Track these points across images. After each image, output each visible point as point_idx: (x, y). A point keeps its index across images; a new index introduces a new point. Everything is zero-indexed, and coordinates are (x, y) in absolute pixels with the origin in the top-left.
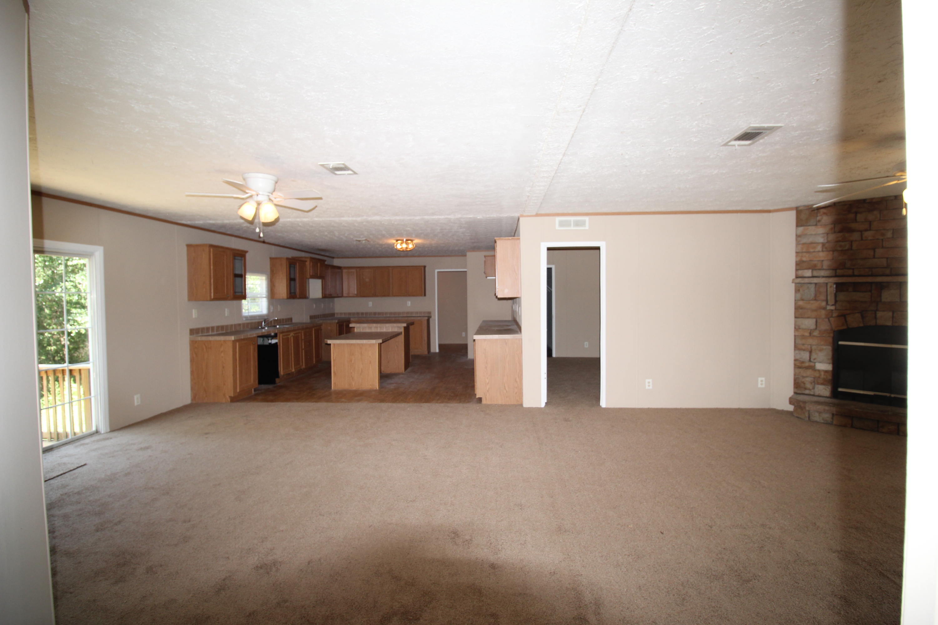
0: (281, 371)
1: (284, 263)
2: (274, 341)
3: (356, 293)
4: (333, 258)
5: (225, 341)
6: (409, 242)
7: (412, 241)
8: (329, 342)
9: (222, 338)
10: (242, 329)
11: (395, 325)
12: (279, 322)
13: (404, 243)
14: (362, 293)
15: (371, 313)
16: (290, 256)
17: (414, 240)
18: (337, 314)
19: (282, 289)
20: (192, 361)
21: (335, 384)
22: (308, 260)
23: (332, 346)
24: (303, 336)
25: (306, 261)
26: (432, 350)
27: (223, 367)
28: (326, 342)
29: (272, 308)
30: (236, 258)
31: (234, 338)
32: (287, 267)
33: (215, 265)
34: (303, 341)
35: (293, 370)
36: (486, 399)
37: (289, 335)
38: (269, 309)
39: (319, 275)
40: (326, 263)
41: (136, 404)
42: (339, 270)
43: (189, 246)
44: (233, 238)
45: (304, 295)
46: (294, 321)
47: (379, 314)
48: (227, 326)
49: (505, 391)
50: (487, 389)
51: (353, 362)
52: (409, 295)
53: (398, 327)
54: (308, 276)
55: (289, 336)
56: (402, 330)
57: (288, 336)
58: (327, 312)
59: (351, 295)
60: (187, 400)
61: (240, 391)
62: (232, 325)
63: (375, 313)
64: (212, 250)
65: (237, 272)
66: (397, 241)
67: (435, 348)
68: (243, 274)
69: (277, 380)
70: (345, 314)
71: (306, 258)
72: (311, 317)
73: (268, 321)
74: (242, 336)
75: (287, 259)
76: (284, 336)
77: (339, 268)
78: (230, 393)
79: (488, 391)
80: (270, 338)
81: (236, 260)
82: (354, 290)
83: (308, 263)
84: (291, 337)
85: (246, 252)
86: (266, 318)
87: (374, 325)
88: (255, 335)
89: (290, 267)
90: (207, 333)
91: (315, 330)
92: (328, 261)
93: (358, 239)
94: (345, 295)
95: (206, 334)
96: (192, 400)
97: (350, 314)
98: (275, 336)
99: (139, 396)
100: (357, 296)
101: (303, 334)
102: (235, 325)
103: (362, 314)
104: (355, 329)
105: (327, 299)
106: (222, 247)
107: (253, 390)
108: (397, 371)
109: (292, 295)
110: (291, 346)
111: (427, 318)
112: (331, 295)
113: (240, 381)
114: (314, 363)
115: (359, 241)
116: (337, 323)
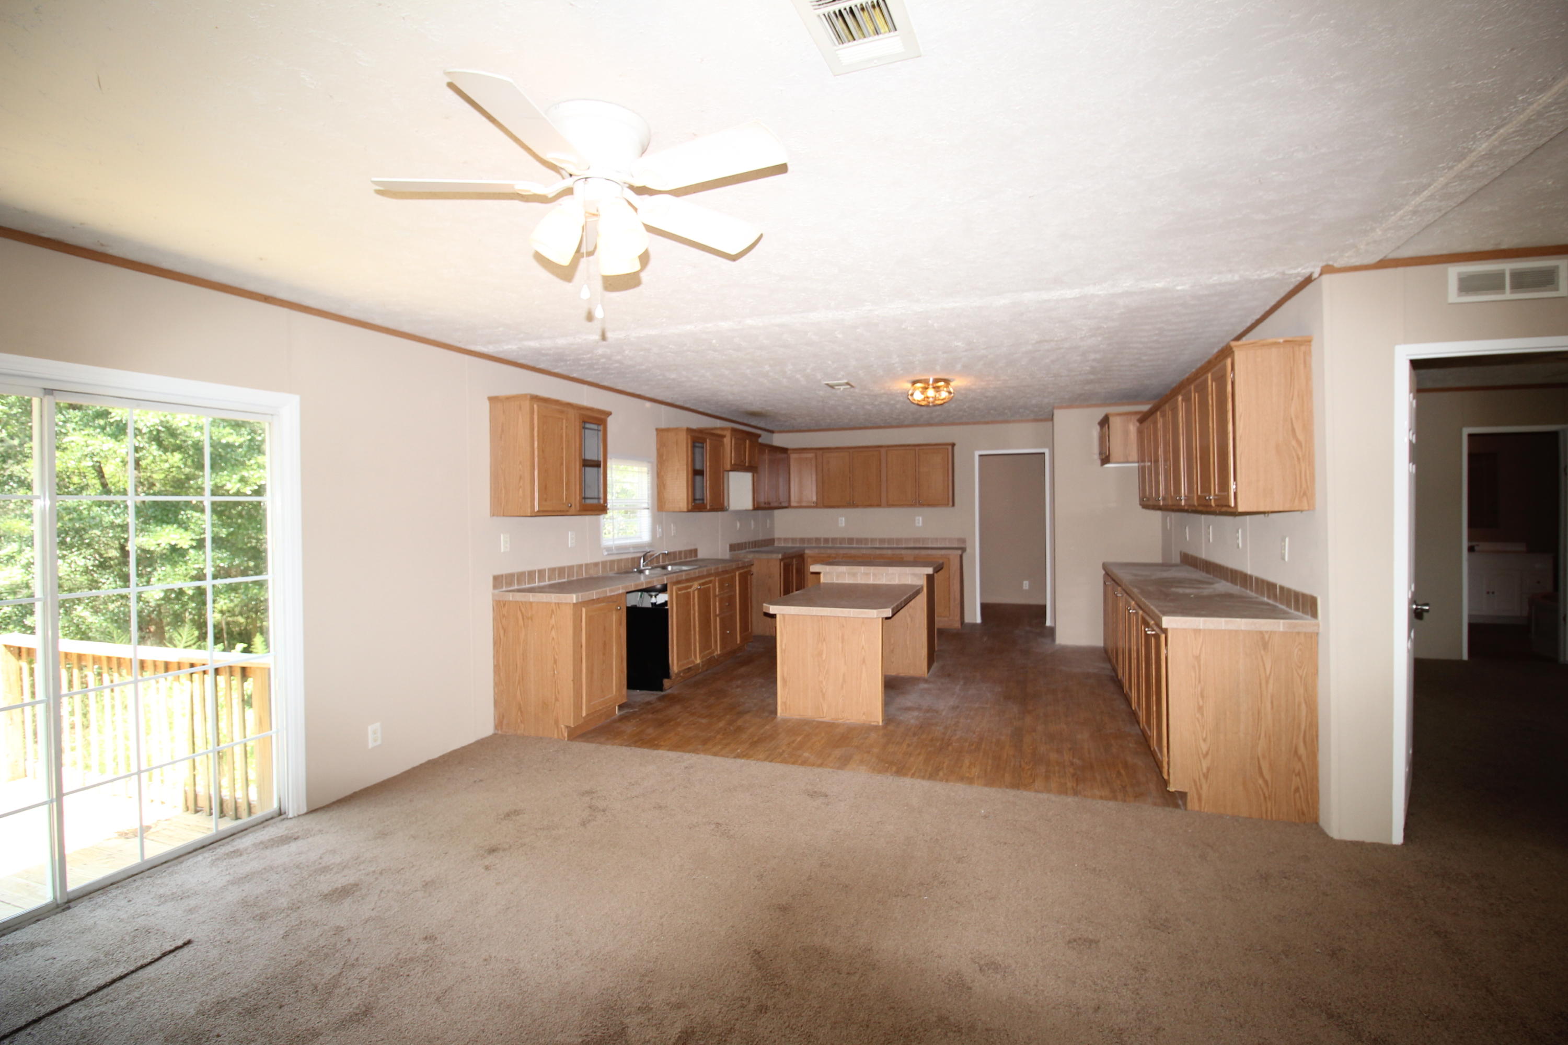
0: (675, 664)
1: (683, 439)
2: (661, 598)
3: (814, 499)
4: (772, 432)
5: (558, 604)
6: (942, 384)
7: (947, 382)
8: (773, 609)
9: (553, 598)
10: (600, 574)
11: (908, 570)
12: (671, 557)
13: (931, 386)
14: (825, 502)
15: (842, 540)
16: (694, 426)
17: (953, 380)
18: (779, 539)
19: (679, 491)
20: (497, 642)
21: (784, 703)
22: (728, 434)
23: (778, 617)
24: (717, 590)
25: (723, 436)
26: (967, 620)
27: (555, 662)
28: (767, 611)
29: (659, 530)
30: (588, 426)
31: (577, 598)
32: (687, 447)
33: (542, 440)
34: (717, 598)
35: (698, 661)
36: (1200, 799)
37: (690, 587)
38: (653, 531)
39: (747, 464)
40: (760, 440)
41: (371, 745)
42: (783, 456)
43: (492, 400)
44: (585, 387)
45: (719, 505)
46: (701, 555)
47: (859, 541)
48: (571, 568)
49: (1261, 781)
50: (1205, 770)
51: (824, 656)
52: (922, 505)
53: (914, 575)
54: (728, 467)
55: (691, 590)
56: (923, 582)
57: (689, 590)
58: (761, 537)
59: (804, 504)
60: (484, 726)
61: (587, 715)
62: (580, 566)
63: (851, 540)
64: (535, 406)
65: (590, 455)
66: (914, 383)
67: (975, 616)
68: (601, 459)
69: (666, 682)
70: (793, 540)
71: (722, 429)
72: (733, 547)
73: (652, 556)
74: (594, 594)
75: (689, 430)
76: (680, 589)
77: (784, 450)
78: (567, 719)
79: (1206, 776)
80: (653, 594)
81: (587, 431)
82: (811, 494)
83: (727, 441)
84: (694, 591)
85: (609, 414)
86: (648, 549)
87: (862, 569)
88: (621, 591)
89: (694, 447)
90: (529, 583)
91: (740, 574)
92: (764, 439)
93: (830, 382)
94: (793, 504)
95: (527, 586)
96: (496, 727)
97: (802, 540)
98: (664, 589)
99: (377, 725)
100: (816, 506)
101: (717, 584)
102: (587, 565)
103: (826, 540)
104: (822, 575)
105: (760, 512)
106: (557, 402)
107: (617, 708)
108: (911, 673)
109: (697, 505)
110: (694, 610)
111: (959, 552)
112: (769, 503)
113: (589, 695)
114: (738, 642)
115: (832, 387)
116: (781, 560)
